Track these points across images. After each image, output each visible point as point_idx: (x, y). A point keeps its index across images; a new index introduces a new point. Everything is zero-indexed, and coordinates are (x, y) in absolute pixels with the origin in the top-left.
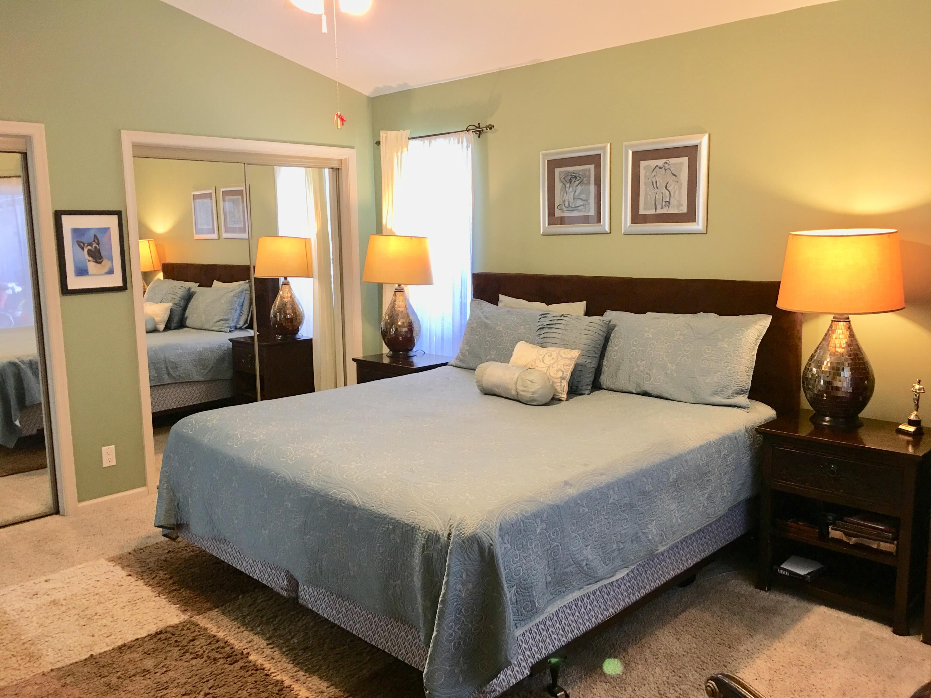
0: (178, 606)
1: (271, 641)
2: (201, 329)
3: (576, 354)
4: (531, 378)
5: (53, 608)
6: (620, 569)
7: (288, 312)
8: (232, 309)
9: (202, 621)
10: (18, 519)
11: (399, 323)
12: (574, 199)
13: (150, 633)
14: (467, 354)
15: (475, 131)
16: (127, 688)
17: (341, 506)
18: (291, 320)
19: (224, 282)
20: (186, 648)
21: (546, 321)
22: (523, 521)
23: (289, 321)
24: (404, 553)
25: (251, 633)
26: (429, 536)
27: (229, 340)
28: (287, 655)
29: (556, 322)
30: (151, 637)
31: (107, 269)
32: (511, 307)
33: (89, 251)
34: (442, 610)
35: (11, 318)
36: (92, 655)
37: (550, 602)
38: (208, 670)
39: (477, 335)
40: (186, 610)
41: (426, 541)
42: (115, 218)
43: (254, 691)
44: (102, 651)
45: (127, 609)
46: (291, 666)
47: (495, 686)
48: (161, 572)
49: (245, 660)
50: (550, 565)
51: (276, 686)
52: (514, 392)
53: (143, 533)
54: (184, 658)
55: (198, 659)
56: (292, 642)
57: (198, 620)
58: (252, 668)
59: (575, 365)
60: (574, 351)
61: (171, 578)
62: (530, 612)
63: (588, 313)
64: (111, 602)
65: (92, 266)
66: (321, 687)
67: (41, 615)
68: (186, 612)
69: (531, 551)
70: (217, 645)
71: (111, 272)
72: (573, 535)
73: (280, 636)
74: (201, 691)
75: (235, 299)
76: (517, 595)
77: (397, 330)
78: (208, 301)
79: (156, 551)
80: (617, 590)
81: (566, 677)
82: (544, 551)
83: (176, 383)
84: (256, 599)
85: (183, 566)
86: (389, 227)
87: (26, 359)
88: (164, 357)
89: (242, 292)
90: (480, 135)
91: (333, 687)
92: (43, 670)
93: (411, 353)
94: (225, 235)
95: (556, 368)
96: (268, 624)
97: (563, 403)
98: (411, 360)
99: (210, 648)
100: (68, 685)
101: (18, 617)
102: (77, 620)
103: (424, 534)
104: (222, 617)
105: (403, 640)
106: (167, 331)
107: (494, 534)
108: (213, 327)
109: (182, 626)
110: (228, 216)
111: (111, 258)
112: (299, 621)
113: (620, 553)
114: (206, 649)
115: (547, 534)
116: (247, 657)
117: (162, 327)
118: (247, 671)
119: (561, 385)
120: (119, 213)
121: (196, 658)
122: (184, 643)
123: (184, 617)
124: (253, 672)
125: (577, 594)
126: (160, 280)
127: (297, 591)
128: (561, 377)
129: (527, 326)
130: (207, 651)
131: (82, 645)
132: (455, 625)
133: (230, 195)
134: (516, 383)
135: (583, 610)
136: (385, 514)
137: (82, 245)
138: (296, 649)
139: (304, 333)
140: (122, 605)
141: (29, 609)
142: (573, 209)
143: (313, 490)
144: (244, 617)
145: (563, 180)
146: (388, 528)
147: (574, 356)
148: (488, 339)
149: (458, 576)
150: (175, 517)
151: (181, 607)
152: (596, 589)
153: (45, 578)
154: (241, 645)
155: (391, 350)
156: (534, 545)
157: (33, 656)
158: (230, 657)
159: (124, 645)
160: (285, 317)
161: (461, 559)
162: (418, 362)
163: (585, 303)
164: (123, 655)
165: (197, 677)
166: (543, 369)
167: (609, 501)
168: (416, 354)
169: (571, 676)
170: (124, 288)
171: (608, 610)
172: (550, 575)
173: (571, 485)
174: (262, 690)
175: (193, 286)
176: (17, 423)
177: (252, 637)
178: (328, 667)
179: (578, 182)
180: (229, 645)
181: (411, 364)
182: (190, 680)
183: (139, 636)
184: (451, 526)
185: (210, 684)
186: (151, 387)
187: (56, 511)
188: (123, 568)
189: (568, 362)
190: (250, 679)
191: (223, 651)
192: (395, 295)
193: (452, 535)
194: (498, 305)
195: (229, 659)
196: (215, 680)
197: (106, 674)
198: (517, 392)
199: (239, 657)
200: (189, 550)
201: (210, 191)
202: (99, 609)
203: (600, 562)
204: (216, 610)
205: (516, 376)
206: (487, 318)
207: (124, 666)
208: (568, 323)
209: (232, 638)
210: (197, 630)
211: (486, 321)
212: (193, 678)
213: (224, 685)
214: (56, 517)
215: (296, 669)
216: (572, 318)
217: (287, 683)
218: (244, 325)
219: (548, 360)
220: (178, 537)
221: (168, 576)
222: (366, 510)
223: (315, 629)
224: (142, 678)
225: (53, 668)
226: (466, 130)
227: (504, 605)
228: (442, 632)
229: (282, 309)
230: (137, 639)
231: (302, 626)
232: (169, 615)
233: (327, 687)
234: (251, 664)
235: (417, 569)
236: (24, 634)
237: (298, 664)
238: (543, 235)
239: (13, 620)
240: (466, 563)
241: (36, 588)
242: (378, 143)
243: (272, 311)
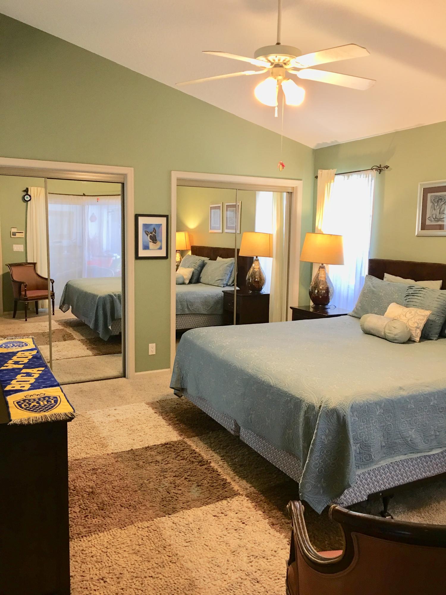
0: (178, 432)
1: (223, 458)
2: (208, 284)
3: (428, 313)
4: (395, 326)
5: (117, 423)
6: (436, 448)
7: (256, 277)
8: (226, 274)
9: (189, 442)
10: (105, 377)
11: (321, 288)
12: (440, 213)
13: (162, 443)
14: (360, 309)
15: (377, 170)
16: (147, 468)
17: (264, 384)
18: (258, 282)
19: (223, 258)
20: (179, 454)
21: (411, 291)
22: (367, 405)
23: (257, 283)
24: (295, 414)
25: (213, 452)
26: (309, 406)
27: (222, 291)
28: (231, 466)
29: (418, 292)
30: (162, 445)
31: (158, 247)
32: (391, 281)
33: (150, 236)
34: (312, 449)
35: (113, 272)
36: (132, 449)
37: (382, 458)
38: (188, 467)
39: (367, 298)
40: (181, 435)
41: (308, 409)
42: (165, 219)
43: (210, 481)
44: (137, 448)
45: (152, 429)
46: (232, 472)
47: (343, 500)
48: (171, 414)
49: (208, 465)
50: (385, 436)
51: (222, 481)
52: (383, 334)
53: (165, 393)
54: (177, 458)
55: (184, 460)
56: (234, 460)
57: (187, 441)
58: (212, 470)
59: (427, 320)
60: (427, 311)
61: (176, 417)
62: (368, 461)
63: (442, 288)
64: (145, 425)
65: (151, 245)
66: (247, 486)
67: (111, 426)
68: (181, 436)
69: (371, 425)
70: (195, 455)
71: (160, 248)
72: (403, 420)
73: (228, 456)
74: (183, 476)
75: (228, 268)
76: (360, 449)
77: (318, 291)
78: (213, 268)
79: (170, 403)
80: (433, 461)
81: (395, 509)
82: (381, 427)
83: (192, 314)
84: (219, 435)
85: (183, 412)
86: (319, 228)
87: (117, 294)
88: (187, 299)
89: (232, 264)
90: (380, 172)
91: (253, 487)
92: (108, 452)
93: (327, 307)
94: (226, 231)
95: (414, 321)
96: (223, 449)
97: (416, 343)
98: (326, 311)
99: (191, 456)
100: (119, 461)
101: (100, 425)
102: (127, 431)
103: (306, 405)
104: (200, 441)
105: (293, 466)
106: (190, 284)
107: (347, 410)
108: (214, 283)
109: (179, 442)
110: (228, 219)
111: (161, 241)
112: (240, 450)
113: (436, 438)
114: (189, 456)
115: (384, 416)
116: (210, 464)
117: (187, 282)
118: (209, 471)
119: (416, 332)
120: (167, 216)
121: (183, 460)
122: (179, 451)
123: (180, 438)
124: (212, 472)
125: (403, 457)
126: (189, 255)
127: (239, 432)
128: (416, 327)
129: (400, 294)
130: (189, 457)
131: (128, 444)
132: (320, 459)
133: (231, 207)
134: (385, 328)
135: (407, 469)
136: (286, 391)
137: (147, 233)
138: (236, 464)
139: (265, 290)
140: (150, 427)
141: (105, 422)
142: (438, 220)
143: (250, 375)
144: (211, 443)
145: (433, 201)
146: (287, 400)
147: (427, 314)
148: (374, 300)
149: (324, 431)
150: (180, 384)
151: (179, 433)
152: (418, 457)
153: (114, 408)
154: (207, 457)
155: (314, 304)
156: (374, 421)
157: (104, 445)
158: (201, 462)
159: (148, 447)
160: (254, 280)
161: (326, 421)
162: (330, 312)
163: (441, 281)
164: (147, 451)
165: (182, 469)
166: (405, 321)
167: (430, 403)
168: (330, 307)
169: (398, 509)
170: (166, 258)
171: (425, 473)
172: (385, 442)
173: (404, 390)
174: (215, 481)
175: (206, 259)
176: (110, 327)
177: (213, 454)
178: (252, 477)
179: (443, 203)
180: (201, 456)
181: (327, 313)
182: (178, 470)
183: (156, 444)
184: (322, 401)
185: (188, 474)
186: (176, 315)
187: (124, 375)
188: (153, 409)
189: (422, 318)
190: (209, 475)
191: (197, 458)
192: (319, 270)
193: (322, 407)
194: (383, 280)
195: (200, 463)
196: (191, 472)
197: (138, 460)
198: (385, 334)
199: (205, 463)
200: (187, 405)
201: (219, 205)
202: (139, 427)
203: (421, 441)
204: (198, 437)
205: (385, 324)
206: (374, 287)
207: (147, 457)
208: (426, 293)
209: (203, 453)
210: (186, 446)
211: (374, 289)
212: (181, 469)
213: (196, 475)
214: (124, 379)
215: (235, 474)
216: (429, 290)
217: (228, 481)
218: (232, 283)
219: (408, 315)
220: (182, 396)
221: (175, 416)
222: (277, 388)
223: (249, 456)
224: (155, 465)
225: (113, 452)
226: (371, 169)
227: (349, 452)
228: (311, 461)
229: (253, 275)
230: (155, 445)
231: (242, 453)
232: (173, 436)
233: (250, 487)
234: (211, 468)
235: (301, 424)
236: (101, 434)
237: (236, 472)
238: (418, 236)
239: (97, 426)
240: (329, 424)
241: (110, 412)
242: (317, 177)
243: (247, 276)
